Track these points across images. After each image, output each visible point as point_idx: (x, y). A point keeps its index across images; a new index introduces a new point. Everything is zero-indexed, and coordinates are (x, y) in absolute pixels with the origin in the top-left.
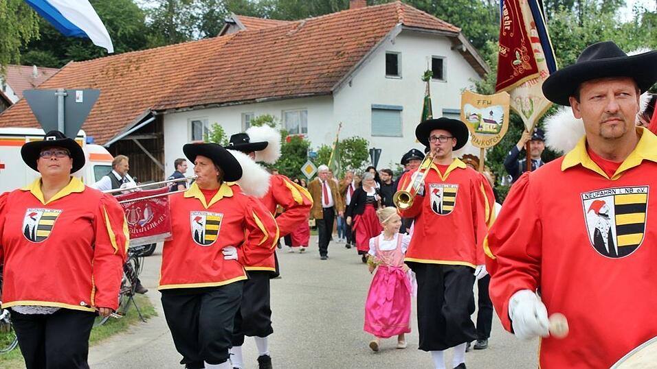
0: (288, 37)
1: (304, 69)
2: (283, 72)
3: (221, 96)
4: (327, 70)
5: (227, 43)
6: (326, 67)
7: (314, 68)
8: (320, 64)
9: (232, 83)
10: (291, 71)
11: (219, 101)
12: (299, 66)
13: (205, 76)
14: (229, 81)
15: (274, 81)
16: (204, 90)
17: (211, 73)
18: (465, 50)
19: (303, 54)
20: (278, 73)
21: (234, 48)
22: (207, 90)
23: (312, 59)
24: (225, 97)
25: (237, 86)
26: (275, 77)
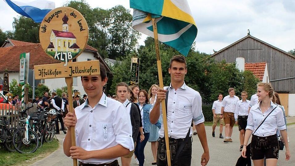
0: (35, 49)
1: (43, 61)
2: (35, 62)
3: (11, 69)
4: (52, 62)
5: (11, 50)
6: (52, 61)
7: (47, 61)
8: (49, 59)
9: (15, 64)
10: (38, 61)
11: (11, 71)
12: (41, 60)
13: (3, 61)
14: (14, 64)
15: (32, 65)
16: (4, 66)
17: (6, 60)
18: (98, 57)
19: (42, 56)
20: (33, 62)
21: (14, 52)
22: (5, 66)
23: (46, 57)
24: (13, 70)
25: (17, 66)
26: (32, 63)
